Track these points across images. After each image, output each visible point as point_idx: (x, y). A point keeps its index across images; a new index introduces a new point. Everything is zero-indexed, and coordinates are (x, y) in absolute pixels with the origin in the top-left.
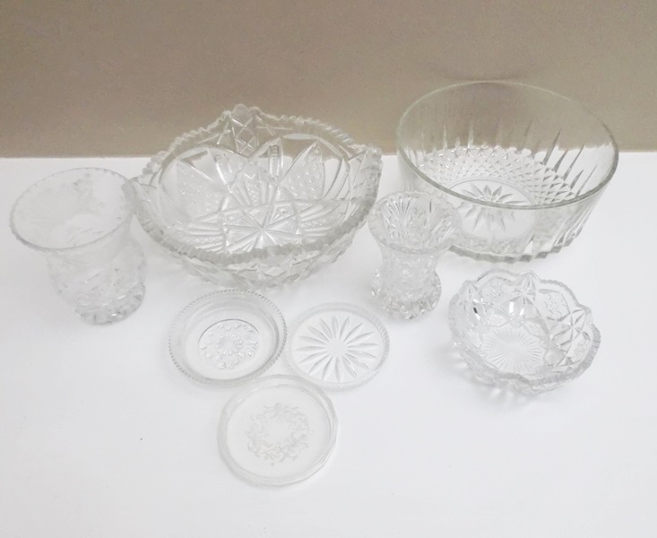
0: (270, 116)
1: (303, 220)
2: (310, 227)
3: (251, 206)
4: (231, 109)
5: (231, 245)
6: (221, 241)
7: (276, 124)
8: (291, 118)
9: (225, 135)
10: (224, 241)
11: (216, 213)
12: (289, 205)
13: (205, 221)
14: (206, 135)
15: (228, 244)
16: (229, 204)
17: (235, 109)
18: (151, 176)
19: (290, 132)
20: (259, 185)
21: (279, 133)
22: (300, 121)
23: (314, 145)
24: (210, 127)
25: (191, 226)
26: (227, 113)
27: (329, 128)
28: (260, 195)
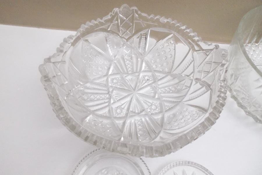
0: (144, 15)
1: (160, 86)
2: (164, 93)
3: (128, 74)
4: (119, 7)
5: (114, 103)
6: (108, 98)
7: (147, 20)
8: (157, 17)
9: (114, 25)
10: (110, 98)
11: (105, 76)
12: (150, 74)
13: (98, 81)
14: (102, 24)
15: (112, 102)
16: (113, 70)
17: (122, 7)
18: (63, 54)
19: (155, 26)
20: (132, 58)
21: (148, 26)
22: (163, 20)
23: (170, 36)
24: (105, 18)
25: (88, 85)
26: (116, 10)
27: (183, 28)
28: (133, 66)
